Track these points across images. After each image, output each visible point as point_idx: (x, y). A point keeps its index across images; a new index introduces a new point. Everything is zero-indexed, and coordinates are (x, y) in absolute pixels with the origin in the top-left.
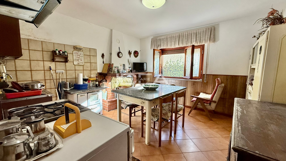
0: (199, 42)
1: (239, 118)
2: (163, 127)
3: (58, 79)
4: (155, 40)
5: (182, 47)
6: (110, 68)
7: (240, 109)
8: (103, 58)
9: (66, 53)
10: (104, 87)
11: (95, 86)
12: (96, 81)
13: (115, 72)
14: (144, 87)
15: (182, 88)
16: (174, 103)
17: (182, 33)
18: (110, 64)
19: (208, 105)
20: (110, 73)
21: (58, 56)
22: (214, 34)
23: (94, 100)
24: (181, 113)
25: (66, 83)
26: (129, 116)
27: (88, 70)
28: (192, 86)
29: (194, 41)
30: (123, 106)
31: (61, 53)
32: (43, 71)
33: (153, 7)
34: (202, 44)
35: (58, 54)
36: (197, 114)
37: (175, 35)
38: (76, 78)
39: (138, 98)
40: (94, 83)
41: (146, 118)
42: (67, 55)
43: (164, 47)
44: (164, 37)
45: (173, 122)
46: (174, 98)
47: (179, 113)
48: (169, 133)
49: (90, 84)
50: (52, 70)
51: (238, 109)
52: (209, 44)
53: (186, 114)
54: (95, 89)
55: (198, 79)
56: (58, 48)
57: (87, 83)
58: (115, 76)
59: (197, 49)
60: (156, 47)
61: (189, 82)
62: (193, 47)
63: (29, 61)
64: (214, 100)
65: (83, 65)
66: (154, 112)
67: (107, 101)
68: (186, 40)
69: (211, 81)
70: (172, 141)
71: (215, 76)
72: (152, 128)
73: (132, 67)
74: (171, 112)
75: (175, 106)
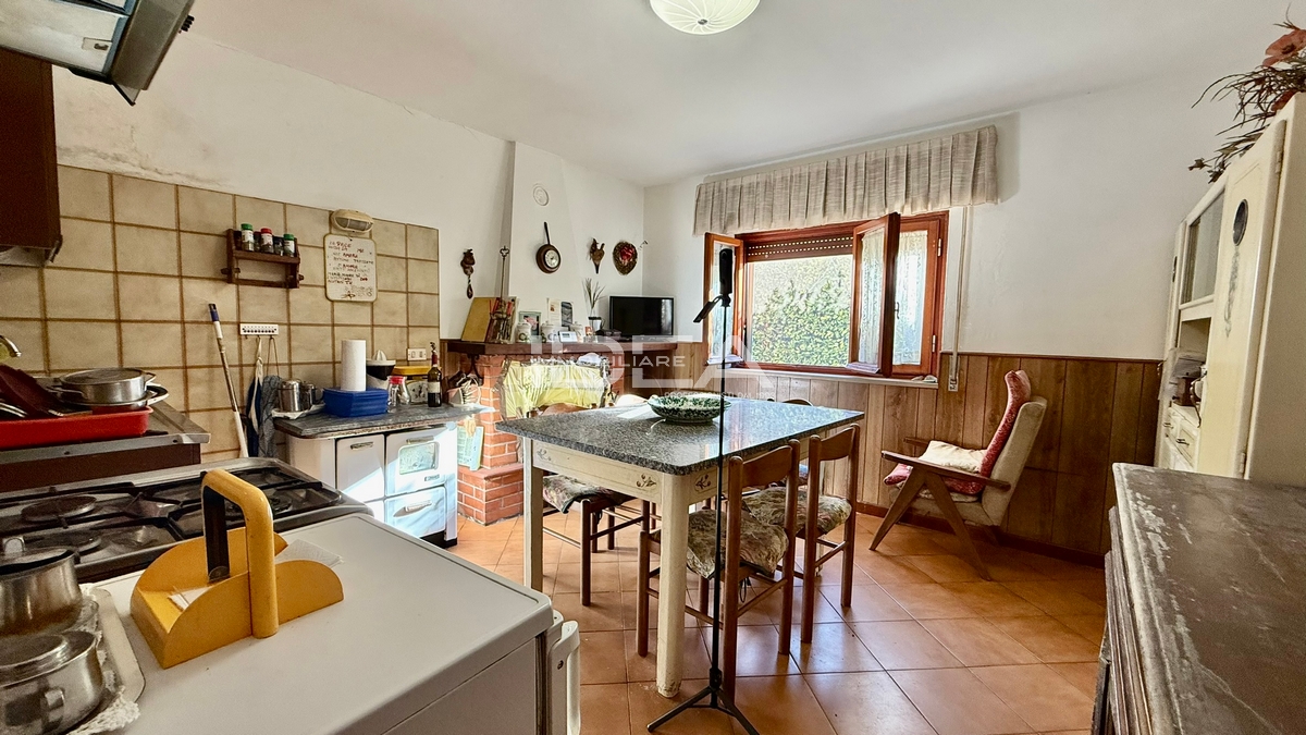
0: (920, 201)
1: (1161, 566)
2: (747, 608)
3: (249, 365)
4: (716, 195)
5: (840, 226)
6: (499, 319)
7: (1155, 521)
8: (466, 273)
9: (292, 244)
10: (470, 405)
11: (424, 403)
12: (431, 378)
13: (523, 337)
14: (657, 410)
15: (839, 415)
16: (801, 488)
17: (839, 160)
18: (498, 299)
19: (970, 499)
20: (499, 343)
21: (249, 257)
22: (992, 160)
23: (417, 467)
24: (836, 537)
25: (285, 383)
26: (581, 551)
27: (396, 327)
28: (889, 411)
29: (897, 197)
30: (555, 500)
31: (268, 245)
32: (178, 327)
33: (703, 22)
34: (939, 208)
35: (251, 248)
36: (913, 548)
37: (805, 171)
38: (334, 363)
39: (620, 458)
40: (421, 387)
41: (663, 560)
42: (296, 254)
43: (756, 225)
44: (754, 179)
45: (797, 581)
46: (804, 466)
47: (825, 538)
48: (776, 638)
49: (400, 392)
50: (221, 323)
51: (1147, 522)
52: (972, 209)
53: (862, 546)
54: (422, 418)
55: (918, 375)
56: (253, 221)
57: (385, 385)
58: (524, 355)
59: (913, 234)
60: (716, 223)
61: (873, 390)
62: (895, 224)
63: (111, 275)
64: (996, 475)
65: (372, 303)
66: (703, 530)
67: (483, 476)
68: (860, 192)
69: (980, 387)
70: (794, 681)
71: (1001, 363)
72: (691, 611)
73: (605, 315)
74: (789, 532)
75: (804, 504)
